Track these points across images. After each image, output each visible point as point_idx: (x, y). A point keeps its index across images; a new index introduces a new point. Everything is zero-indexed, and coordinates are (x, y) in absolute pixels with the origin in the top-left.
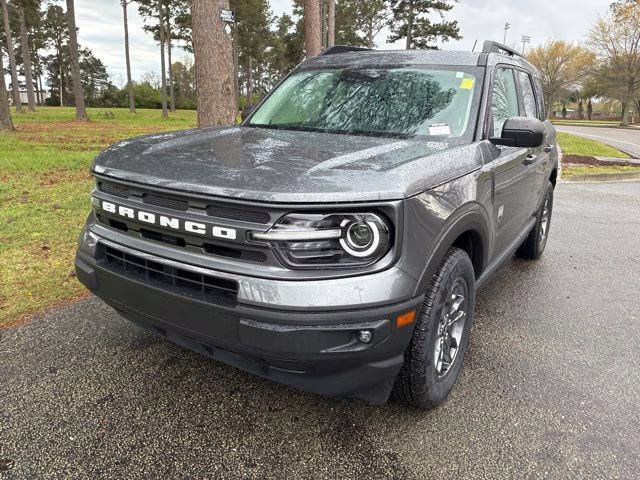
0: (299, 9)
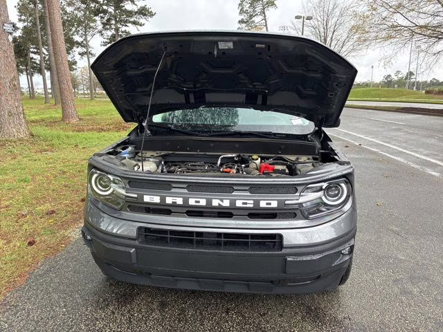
0: (23, 18)
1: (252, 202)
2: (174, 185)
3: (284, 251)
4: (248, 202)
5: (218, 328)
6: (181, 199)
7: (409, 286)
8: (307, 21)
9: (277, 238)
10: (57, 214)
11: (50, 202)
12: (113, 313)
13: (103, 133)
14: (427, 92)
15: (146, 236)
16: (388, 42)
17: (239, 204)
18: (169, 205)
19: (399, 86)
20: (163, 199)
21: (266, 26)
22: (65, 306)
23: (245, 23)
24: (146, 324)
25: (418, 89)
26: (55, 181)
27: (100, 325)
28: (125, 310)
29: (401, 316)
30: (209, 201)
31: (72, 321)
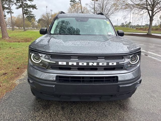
1: (106, 63)
2: (72, 57)
3: (119, 83)
4: (104, 63)
5: (88, 116)
6: (76, 63)
7: (153, 94)
8: (96, 2)
9: (115, 77)
10: (8, 74)
11: (4, 70)
12: (43, 113)
13: (21, 43)
14: (136, 29)
15: (59, 79)
16: (125, 10)
17: (101, 64)
18: (70, 66)
19: (126, 27)
20: (67, 63)
21: (81, 3)
22: (20, 112)
23: (73, 2)
24: (58, 116)
25: (132, 28)
26: (4, 61)
27: (38, 119)
28: (47, 111)
29: (154, 105)
30: (88, 63)
31: (25, 118)
